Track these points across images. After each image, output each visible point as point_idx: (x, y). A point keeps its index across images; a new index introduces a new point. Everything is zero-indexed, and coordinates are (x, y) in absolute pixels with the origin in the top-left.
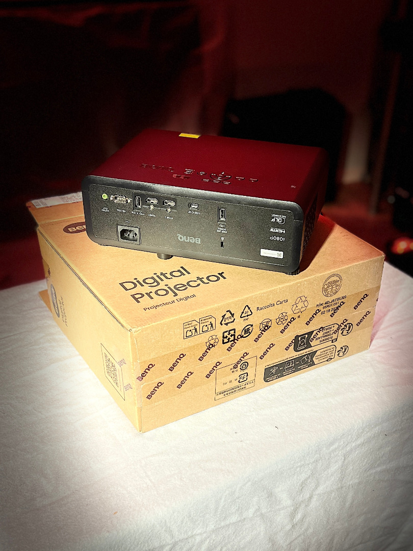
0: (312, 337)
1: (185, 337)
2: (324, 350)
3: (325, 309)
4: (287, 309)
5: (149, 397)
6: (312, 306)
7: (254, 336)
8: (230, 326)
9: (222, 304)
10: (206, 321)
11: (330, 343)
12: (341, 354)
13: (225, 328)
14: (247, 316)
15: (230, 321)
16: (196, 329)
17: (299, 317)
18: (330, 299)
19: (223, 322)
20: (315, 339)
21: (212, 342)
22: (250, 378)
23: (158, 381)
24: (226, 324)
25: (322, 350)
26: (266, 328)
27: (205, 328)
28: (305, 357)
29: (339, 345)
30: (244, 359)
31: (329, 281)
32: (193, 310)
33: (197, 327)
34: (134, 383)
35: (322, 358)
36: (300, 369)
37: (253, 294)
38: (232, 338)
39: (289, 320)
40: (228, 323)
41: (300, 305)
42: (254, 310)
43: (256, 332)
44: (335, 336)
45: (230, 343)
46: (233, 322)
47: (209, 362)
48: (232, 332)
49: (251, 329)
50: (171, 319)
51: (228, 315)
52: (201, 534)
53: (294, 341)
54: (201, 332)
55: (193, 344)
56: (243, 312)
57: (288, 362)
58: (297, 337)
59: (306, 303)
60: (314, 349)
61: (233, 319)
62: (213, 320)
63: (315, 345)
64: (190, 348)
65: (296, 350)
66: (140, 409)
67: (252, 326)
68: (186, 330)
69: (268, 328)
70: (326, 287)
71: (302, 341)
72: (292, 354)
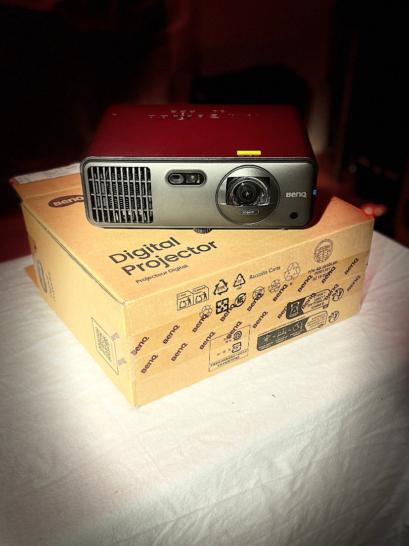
0: (304, 304)
1: (179, 309)
2: (316, 316)
3: (317, 275)
4: (280, 277)
5: (143, 371)
6: (304, 272)
7: (247, 304)
8: (224, 296)
9: (215, 273)
10: (200, 291)
11: (321, 309)
12: (332, 320)
13: (219, 298)
14: (241, 285)
15: (223, 290)
16: (189, 301)
17: (291, 284)
18: (321, 265)
19: (217, 292)
20: (307, 305)
21: (206, 313)
22: (243, 348)
23: (152, 354)
24: (220, 294)
25: (313, 317)
26: (259, 296)
27: (199, 299)
28: (297, 324)
29: (330, 310)
30: (238, 328)
31: (321, 246)
32: (186, 280)
33: (191, 298)
34: (129, 357)
35: (313, 325)
36: (293, 337)
37: (246, 263)
38: (225, 308)
39: (281, 287)
40: (222, 292)
41: (292, 272)
42: (247, 278)
43: (249, 300)
44: (326, 302)
45: (223, 313)
46: (226, 291)
47: (203, 333)
48: (225, 302)
49: (244, 298)
50: (165, 290)
51: (222, 284)
53: (286, 309)
54: (195, 303)
55: (187, 315)
56: (236, 281)
57: (281, 330)
58: (289, 304)
59: (298, 270)
60: (306, 316)
61: (226, 288)
62: (206, 290)
63: (308, 312)
64: (184, 319)
65: (288, 317)
66: (135, 384)
67: (245, 294)
68: (179, 301)
69: (261, 297)
70: (317, 252)
71: (293, 309)
72: (285, 322)
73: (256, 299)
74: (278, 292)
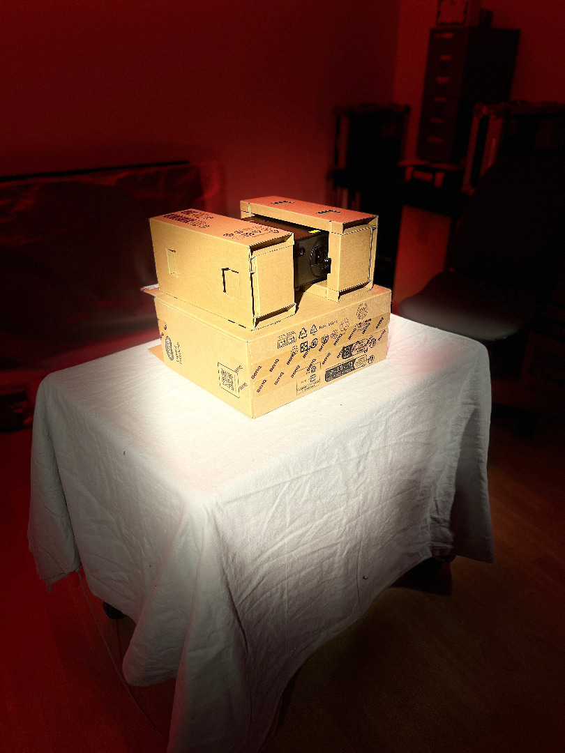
0: (352, 348)
2: (360, 358)
3: (359, 329)
5: (258, 391)
6: (351, 325)
7: (318, 347)
8: (305, 340)
9: (300, 323)
10: (291, 335)
11: (363, 353)
12: (370, 362)
13: (302, 341)
15: (304, 335)
16: (285, 342)
17: (344, 333)
18: (361, 321)
19: (300, 337)
20: (354, 350)
21: (294, 351)
22: (317, 379)
23: (263, 379)
24: (302, 338)
26: (325, 341)
27: (290, 341)
28: (349, 364)
29: (369, 355)
30: (314, 364)
31: (361, 308)
32: (282, 328)
34: (248, 381)
35: (359, 364)
36: (346, 373)
37: (317, 317)
38: (306, 348)
39: (338, 336)
41: (345, 325)
43: (320, 344)
45: (305, 352)
47: (293, 365)
48: (306, 344)
49: (316, 342)
50: (270, 334)
51: (303, 331)
52: (306, 475)
53: (342, 351)
54: (288, 344)
55: (283, 352)
56: (312, 330)
57: (339, 367)
58: (344, 348)
59: (348, 324)
60: (354, 357)
61: (306, 335)
62: (294, 335)
66: (252, 401)
67: (317, 339)
68: (279, 342)
69: (327, 342)
70: (358, 312)
71: (347, 351)
72: (342, 361)
73: (324, 343)
74: (337, 339)
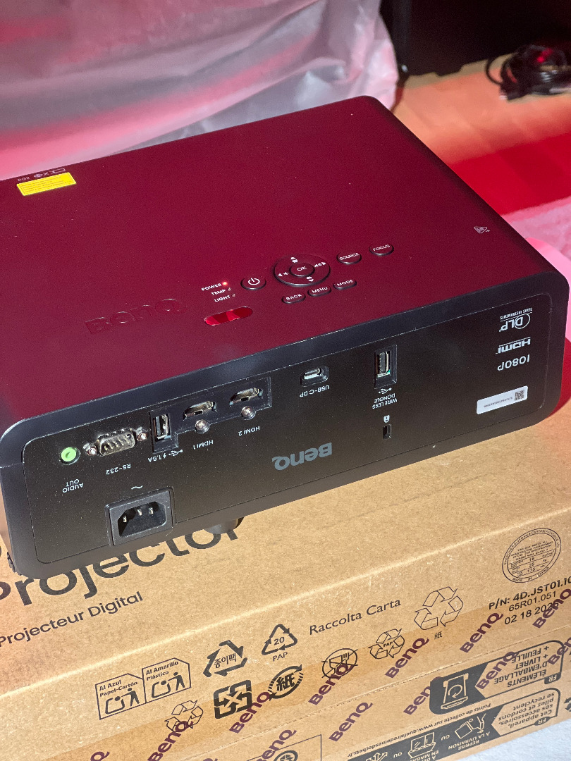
4: (402, 621)
7: (309, 690)
8: (235, 677)
11: (541, 685)
15: (232, 664)
19: (212, 670)
21: (184, 718)
24: (224, 673)
26: (342, 668)
28: (468, 724)
29: (567, 687)
30: (284, 745)
31: (523, 545)
33: (138, 690)
38: (243, 703)
39: (409, 645)
40: (229, 670)
41: (439, 609)
42: (301, 632)
43: (312, 681)
46: (242, 665)
48: (242, 689)
49: (296, 676)
51: (226, 651)
53: (428, 692)
54: (149, 698)
56: (269, 642)
58: (439, 680)
59: (455, 603)
61: (239, 660)
62: (182, 670)
63: (493, 695)
67: (299, 669)
69: (348, 670)
70: (512, 560)
73: (333, 676)
74: (400, 656)
